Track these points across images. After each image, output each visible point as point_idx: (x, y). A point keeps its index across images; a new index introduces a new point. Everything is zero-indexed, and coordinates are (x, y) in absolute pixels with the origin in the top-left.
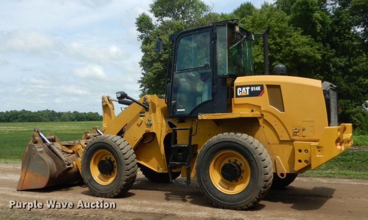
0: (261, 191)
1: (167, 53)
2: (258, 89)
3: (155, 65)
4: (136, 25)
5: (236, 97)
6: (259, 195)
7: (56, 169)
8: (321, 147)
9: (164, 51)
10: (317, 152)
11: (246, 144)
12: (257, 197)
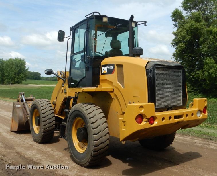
0: (92, 154)
1: (189, 36)
2: (112, 68)
3: (180, 44)
4: (172, 17)
5: (101, 74)
6: (91, 157)
7: (24, 119)
8: (125, 122)
9: (187, 34)
10: (123, 126)
11: (85, 113)
12: (90, 158)
